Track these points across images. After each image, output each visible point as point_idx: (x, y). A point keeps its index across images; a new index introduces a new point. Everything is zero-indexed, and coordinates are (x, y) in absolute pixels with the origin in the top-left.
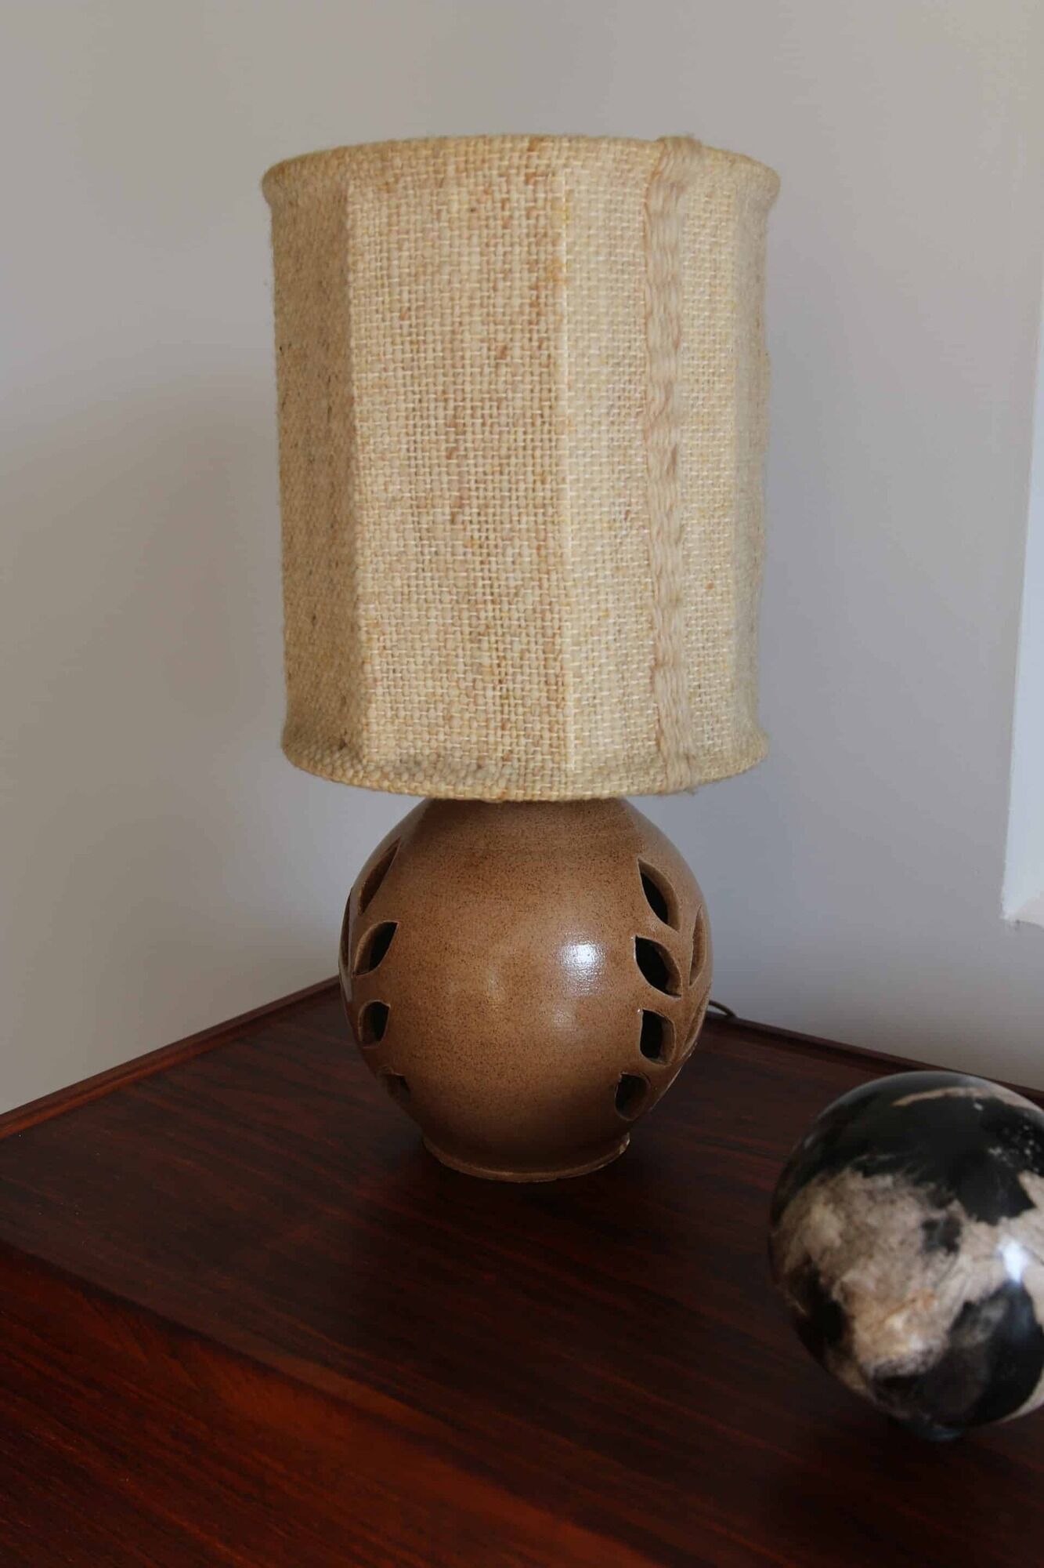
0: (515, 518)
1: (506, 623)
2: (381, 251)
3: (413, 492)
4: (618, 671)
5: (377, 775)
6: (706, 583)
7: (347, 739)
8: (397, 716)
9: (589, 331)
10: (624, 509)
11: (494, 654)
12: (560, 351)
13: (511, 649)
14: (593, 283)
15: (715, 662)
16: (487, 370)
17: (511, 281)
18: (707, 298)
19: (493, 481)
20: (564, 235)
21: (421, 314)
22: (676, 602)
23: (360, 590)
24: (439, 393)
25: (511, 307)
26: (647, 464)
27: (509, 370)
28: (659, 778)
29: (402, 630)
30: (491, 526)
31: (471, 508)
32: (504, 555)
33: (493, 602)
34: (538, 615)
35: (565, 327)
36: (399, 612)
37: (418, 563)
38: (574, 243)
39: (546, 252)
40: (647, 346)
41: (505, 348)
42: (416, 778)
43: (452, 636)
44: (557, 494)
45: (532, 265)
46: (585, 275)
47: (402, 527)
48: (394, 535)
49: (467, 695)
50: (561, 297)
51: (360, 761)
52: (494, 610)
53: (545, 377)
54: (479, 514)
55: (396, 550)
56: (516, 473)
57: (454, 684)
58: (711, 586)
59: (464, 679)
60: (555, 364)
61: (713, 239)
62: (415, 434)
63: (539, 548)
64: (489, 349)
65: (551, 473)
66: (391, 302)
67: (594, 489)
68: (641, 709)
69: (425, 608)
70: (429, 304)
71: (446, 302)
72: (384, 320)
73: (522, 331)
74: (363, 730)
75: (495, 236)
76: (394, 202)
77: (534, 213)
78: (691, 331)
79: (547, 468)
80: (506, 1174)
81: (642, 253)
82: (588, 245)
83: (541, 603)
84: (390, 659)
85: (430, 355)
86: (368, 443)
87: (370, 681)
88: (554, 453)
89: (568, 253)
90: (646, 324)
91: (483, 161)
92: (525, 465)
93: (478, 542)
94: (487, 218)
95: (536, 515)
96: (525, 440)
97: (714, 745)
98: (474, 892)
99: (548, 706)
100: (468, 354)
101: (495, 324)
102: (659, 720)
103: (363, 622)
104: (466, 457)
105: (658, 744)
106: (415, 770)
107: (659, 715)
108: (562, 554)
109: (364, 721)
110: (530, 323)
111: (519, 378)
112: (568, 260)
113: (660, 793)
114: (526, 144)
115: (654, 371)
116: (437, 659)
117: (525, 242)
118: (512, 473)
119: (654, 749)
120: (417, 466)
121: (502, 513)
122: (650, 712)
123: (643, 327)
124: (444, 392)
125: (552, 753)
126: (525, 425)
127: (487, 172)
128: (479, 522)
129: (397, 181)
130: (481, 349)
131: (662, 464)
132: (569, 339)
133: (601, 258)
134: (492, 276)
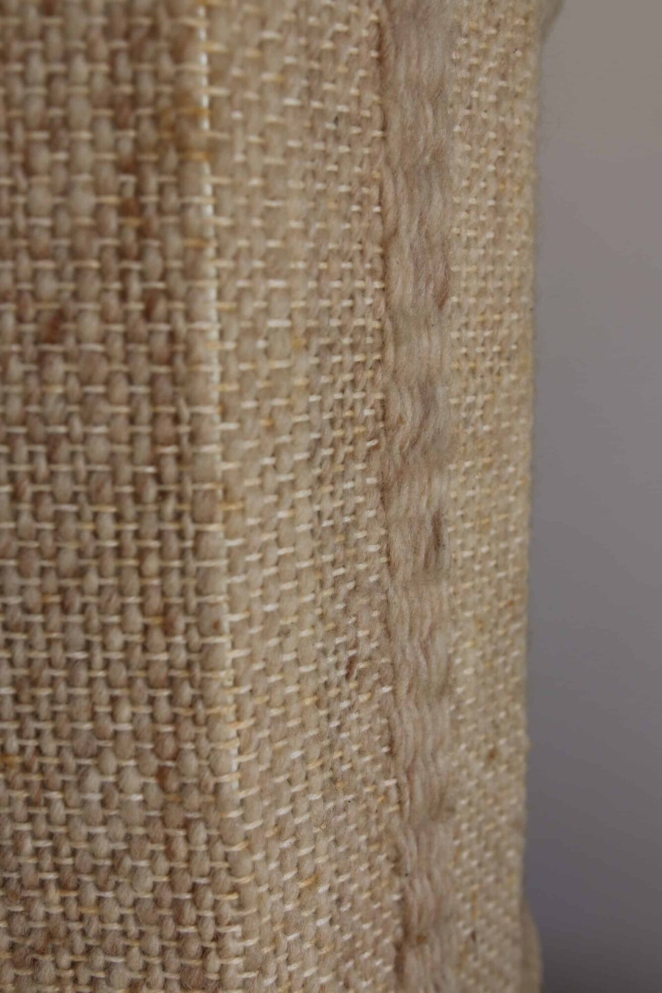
0: (103, 709)
1: (95, 927)
4: (338, 978)
6: (485, 749)
9: (267, 274)
10: (344, 656)
12: (198, 325)
14: (274, 160)
15: (497, 879)
16: (17, 368)
17: (69, 150)
18: (491, 203)
19: (44, 626)
20: (203, 35)
22: (442, 802)
25: (73, 214)
26: (388, 554)
27: (73, 368)
30: (47, 726)
32: (80, 785)
33: (61, 885)
34: (166, 912)
35: (210, 268)
38: (229, 57)
39: (155, 74)
41: (61, 316)
45: (123, 110)
46: (254, 139)
50: (199, 192)
52: (63, 901)
53: (165, 388)
56: (102, 610)
58: (492, 755)
60: (187, 355)
61: (502, 83)
63: (161, 774)
64: (20, 319)
65: (185, 609)
73: (102, 274)
78: (466, 269)
79: (175, 600)
81: (376, 98)
82: (261, 65)
83: (172, 886)
88: (193, 565)
89: (214, 78)
90: (384, 257)
92: (121, 591)
93: (18, 760)
95: (152, 701)
96: (118, 535)
101: (34, 256)
108: (217, 786)
110: (122, 253)
111: (100, 389)
112: (213, 100)
115: (403, 359)
117: (102, 49)
118: (93, 610)
121: (71, 699)
123: (378, 265)
126: (117, 499)
131: (416, 552)
132: (220, 296)
133: (291, 101)
134: (19, 135)
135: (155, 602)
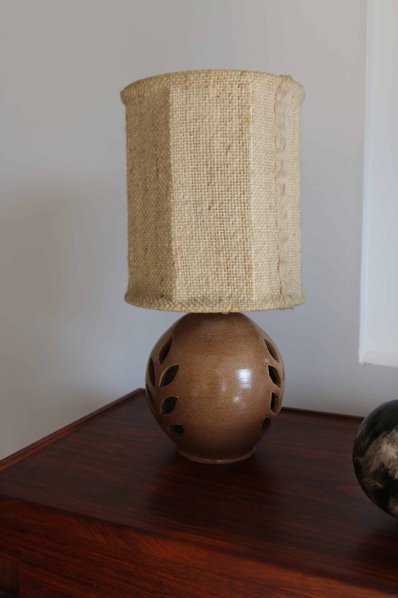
0: (233, 208)
1: (230, 246)
2: (183, 111)
3: (194, 198)
4: (268, 264)
5: (180, 306)
6: (293, 233)
7: (164, 293)
8: (187, 283)
9: (259, 140)
10: (269, 205)
11: (225, 258)
12: (250, 147)
13: (232, 256)
14: (260, 124)
15: (296, 262)
16: (223, 154)
17: (232, 122)
18: (292, 133)
19: (225, 194)
20: (251, 106)
21: (198, 133)
22: (285, 239)
23: (173, 236)
24: (205, 162)
25: (232, 131)
26: (276, 189)
27: (231, 154)
28: (283, 303)
29: (190, 250)
30: (224, 211)
31: (216, 204)
32: (229, 221)
33: (225, 239)
34: (242, 243)
35: (252, 139)
36: (188, 244)
37: (196, 225)
38: (255, 109)
39: (245, 112)
40: (276, 147)
41: (230, 146)
42: (196, 305)
43: (209, 252)
44: (249, 198)
45: (240, 116)
46: (258, 121)
47: (190, 212)
48: (187, 215)
49: (215, 274)
50: (250, 128)
51: (171, 301)
52: (225, 242)
53: (245, 156)
54: (219, 206)
55: (187, 220)
56: (234, 191)
57: (210, 270)
58: (294, 235)
59: (214, 268)
60: (248, 151)
61: (294, 113)
62: (195, 177)
63: (242, 218)
64: (224, 146)
65: (247, 191)
66: (186, 129)
67: (261, 197)
68: (275, 278)
69: (198, 242)
70: (201, 130)
71: (207, 129)
72: (183, 135)
73: (236, 140)
74: (173, 289)
75: (226, 106)
76: (188, 93)
77: (241, 98)
78: (288, 143)
79: (245, 189)
80: (219, 461)
81: (274, 115)
82: (259, 110)
83: (243, 238)
84: (185, 261)
85: (201, 148)
86: (177, 181)
87: (177, 270)
88: (248, 184)
89: (253, 112)
90: (275, 140)
91: (224, 78)
92: (237, 188)
93: (219, 217)
94: (223, 100)
95: (241, 206)
96: (237, 179)
97: (295, 292)
98: (210, 351)
99: (246, 277)
100: (216, 148)
101: (226, 137)
102: (280, 282)
103: (174, 248)
104: (215, 185)
105: (281, 291)
106: (195, 303)
107: (280, 280)
108: (251, 220)
109: (174, 285)
110: (239, 137)
111: (235, 157)
112: (252, 115)
113: (283, 309)
114: (240, 73)
115: (278, 157)
116: (203, 261)
117: (237, 108)
118: (232, 191)
119: (279, 293)
120: (196, 189)
121: (228, 206)
122: (278, 279)
123: (274, 141)
124: (206, 162)
125: (247, 294)
126: (237, 174)
127: (225, 83)
128: (220, 209)
129: (190, 86)
130: (220, 146)
131: (280, 190)
132: (253, 143)
133: (263, 115)
134: (225, 120)
135: (242, 190)
